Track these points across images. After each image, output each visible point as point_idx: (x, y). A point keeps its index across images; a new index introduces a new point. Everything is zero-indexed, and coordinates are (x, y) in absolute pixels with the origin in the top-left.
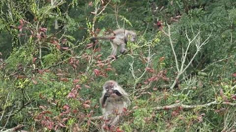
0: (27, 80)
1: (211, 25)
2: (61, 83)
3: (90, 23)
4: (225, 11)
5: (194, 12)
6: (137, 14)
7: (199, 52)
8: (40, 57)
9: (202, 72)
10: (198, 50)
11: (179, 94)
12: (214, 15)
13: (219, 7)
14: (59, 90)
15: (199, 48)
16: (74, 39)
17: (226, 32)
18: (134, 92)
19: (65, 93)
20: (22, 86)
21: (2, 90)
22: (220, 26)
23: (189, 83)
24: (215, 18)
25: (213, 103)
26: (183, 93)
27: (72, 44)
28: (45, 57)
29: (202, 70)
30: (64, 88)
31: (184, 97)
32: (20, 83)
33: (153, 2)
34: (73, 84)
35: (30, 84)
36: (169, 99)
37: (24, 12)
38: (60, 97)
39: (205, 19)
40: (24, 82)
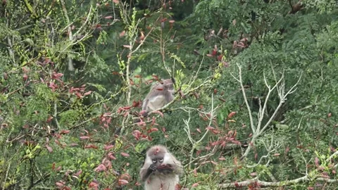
0: (38, 146)
1: (292, 55)
2: (86, 151)
3: (123, 62)
4: (311, 36)
5: (267, 38)
6: (187, 46)
7: (283, 104)
8: (55, 115)
9: (281, 124)
10: (282, 102)
11: (255, 165)
12: (296, 42)
13: (302, 31)
14: (84, 160)
15: (282, 99)
16: (105, 89)
17: (314, 64)
18: (191, 162)
19: (93, 165)
20: (30, 155)
21: (3, 162)
22: (305, 57)
23: (270, 148)
24: (297, 46)
25: (303, 178)
26: (261, 163)
27: (100, 96)
28: (63, 114)
29: (282, 122)
30: (92, 158)
31: (262, 169)
32: (28, 151)
33: (209, 28)
34: (103, 151)
35: (42, 154)
36: (241, 172)
37: (31, 50)
38: (86, 170)
39: (283, 46)
40: (35, 149)
